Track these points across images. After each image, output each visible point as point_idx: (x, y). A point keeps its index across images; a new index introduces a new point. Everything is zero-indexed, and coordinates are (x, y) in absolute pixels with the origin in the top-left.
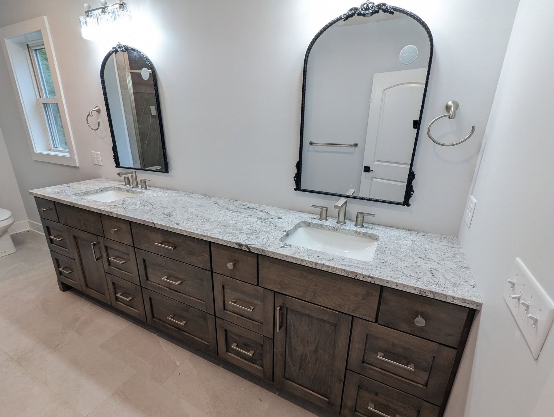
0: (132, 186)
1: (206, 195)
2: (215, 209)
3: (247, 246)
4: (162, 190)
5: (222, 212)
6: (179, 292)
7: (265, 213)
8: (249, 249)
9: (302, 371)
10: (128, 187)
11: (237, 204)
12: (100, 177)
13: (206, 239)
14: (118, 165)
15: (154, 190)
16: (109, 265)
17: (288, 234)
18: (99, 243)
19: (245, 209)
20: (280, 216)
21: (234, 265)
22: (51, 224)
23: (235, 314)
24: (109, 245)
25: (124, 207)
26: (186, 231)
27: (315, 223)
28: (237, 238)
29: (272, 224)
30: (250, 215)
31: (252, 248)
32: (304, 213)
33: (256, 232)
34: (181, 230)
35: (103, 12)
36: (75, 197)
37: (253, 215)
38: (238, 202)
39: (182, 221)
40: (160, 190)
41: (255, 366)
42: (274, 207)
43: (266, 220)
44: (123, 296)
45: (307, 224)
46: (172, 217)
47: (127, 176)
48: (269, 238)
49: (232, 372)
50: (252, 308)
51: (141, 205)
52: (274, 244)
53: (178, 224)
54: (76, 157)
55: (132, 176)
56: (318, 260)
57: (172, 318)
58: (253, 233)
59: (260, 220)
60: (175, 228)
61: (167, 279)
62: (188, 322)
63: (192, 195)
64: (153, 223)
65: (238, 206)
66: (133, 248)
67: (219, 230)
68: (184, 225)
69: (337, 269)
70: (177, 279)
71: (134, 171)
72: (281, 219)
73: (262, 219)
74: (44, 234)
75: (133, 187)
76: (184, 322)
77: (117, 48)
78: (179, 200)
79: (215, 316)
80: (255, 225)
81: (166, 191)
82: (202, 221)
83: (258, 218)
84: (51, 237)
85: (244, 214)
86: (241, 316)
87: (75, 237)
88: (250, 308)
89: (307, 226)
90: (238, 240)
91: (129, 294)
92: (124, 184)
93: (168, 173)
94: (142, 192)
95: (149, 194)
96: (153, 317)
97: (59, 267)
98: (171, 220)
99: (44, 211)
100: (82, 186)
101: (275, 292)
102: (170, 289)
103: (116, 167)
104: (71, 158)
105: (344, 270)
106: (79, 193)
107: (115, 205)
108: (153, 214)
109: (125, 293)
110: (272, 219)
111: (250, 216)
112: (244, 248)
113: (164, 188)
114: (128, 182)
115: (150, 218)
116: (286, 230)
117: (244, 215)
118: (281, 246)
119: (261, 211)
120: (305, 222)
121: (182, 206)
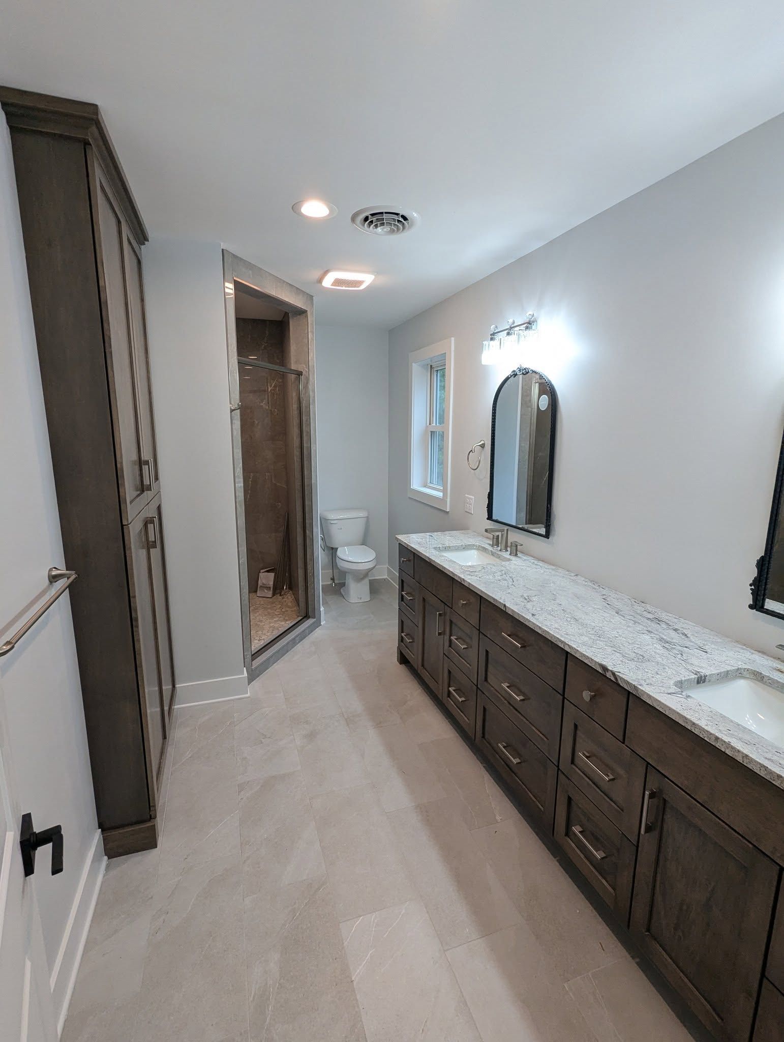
0: (499, 548)
1: (596, 582)
2: (598, 607)
3: (614, 674)
4: (536, 562)
5: (606, 615)
6: (520, 713)
7: (681, 635)
8: (616, 679)
9: (681, 934)
10: (496, 549)
11: (639, 609)
12: (468, 529)
13: (562, 646)
14: (490, 517)
15: (525, 560)
16: (450, 646)
17: (701, 680)
18: (445, 614)
19: (648, 619)
20: (706, 648)
21: (592, 698)
22: (407, 579)
23: (587, 776)
24: (454, 620)
25: (480, 576)
26: (540, 627)
27: (776, 678)
28: (604, 658)
29: (680, 656)
30: (651, 630)
31: (621, 678)
32: (765, 657)
33: (641, 659)
34: (534, 624)
35: (508, 334)
36: (433, 551)
37: (656, 632)
38: (643, 605)
39: (540, 612)
40: (533, 561)
41: (604, 881)
42: (707, 630)
43: (674, 647)
44: (456, 693)
45: (758, 677)
46: (531, 603)
47: (497, 534)
48: (658, 674)
49: (571, 877)
50: (611, 777)
51: (499, 578)
52: (659, 685)
53: (533, 615)
54: (448, 500)
55: (502, 535)
56: (724, 734)
57: (504, 747)
58: (636, 659)
59: (663, 644)
60: (527, 619)
61: (508, 687)
62: (523, 764)
63: (575, 578)
64: (505, 606)
65: (639, 612)
66: (478, 631)
67: (586, 639)
68: (541, 619)
69: (752, 760)
70: (520, 692)
71: (506, 528)
72: (706, 652)
73: (667, 643)
74: (398, 587)
75: (500, 550)
76: (518, 760)
77: (517, 371)
78: (551, 582)
79: (559, 769)
80: (648, 647)
81: (541, 564)
82: (569, 619)
83: (661, 639)
84: (403, 593)
85: (641, 626)
86: (594, 783)
87: (424, 599)
88: (608, 776)
89: (757, 680)
90: (605, 661)
91: (464, 694)
92: (492, 543)
93: (548, 538)
94: (509, 560)
95: (517, 564)
96: (483, 737)
97: (402, 632)
98: (527, 606)
99: (403, 561)
100: (447, 538)
101: (648, 763)
102: (510, 704)
103: (488, 519)
104: (443, 500)
105: (766, 768)
106: (439, 547)
107: (472, 570)
108: (509, 593)
109: (459, 690)
110: (686, 647)
111: (649, 631)
112: (609, 675)
113: (539, 559)
114: (496, 542)
115: (503, 598)
116: (698, 672)
117: (639, 628)
118: (669, 692)
119: (676, 630)
120: (755, 671)
121: (551, 592)
